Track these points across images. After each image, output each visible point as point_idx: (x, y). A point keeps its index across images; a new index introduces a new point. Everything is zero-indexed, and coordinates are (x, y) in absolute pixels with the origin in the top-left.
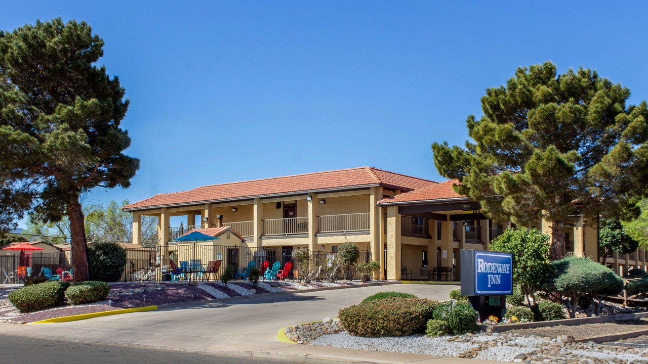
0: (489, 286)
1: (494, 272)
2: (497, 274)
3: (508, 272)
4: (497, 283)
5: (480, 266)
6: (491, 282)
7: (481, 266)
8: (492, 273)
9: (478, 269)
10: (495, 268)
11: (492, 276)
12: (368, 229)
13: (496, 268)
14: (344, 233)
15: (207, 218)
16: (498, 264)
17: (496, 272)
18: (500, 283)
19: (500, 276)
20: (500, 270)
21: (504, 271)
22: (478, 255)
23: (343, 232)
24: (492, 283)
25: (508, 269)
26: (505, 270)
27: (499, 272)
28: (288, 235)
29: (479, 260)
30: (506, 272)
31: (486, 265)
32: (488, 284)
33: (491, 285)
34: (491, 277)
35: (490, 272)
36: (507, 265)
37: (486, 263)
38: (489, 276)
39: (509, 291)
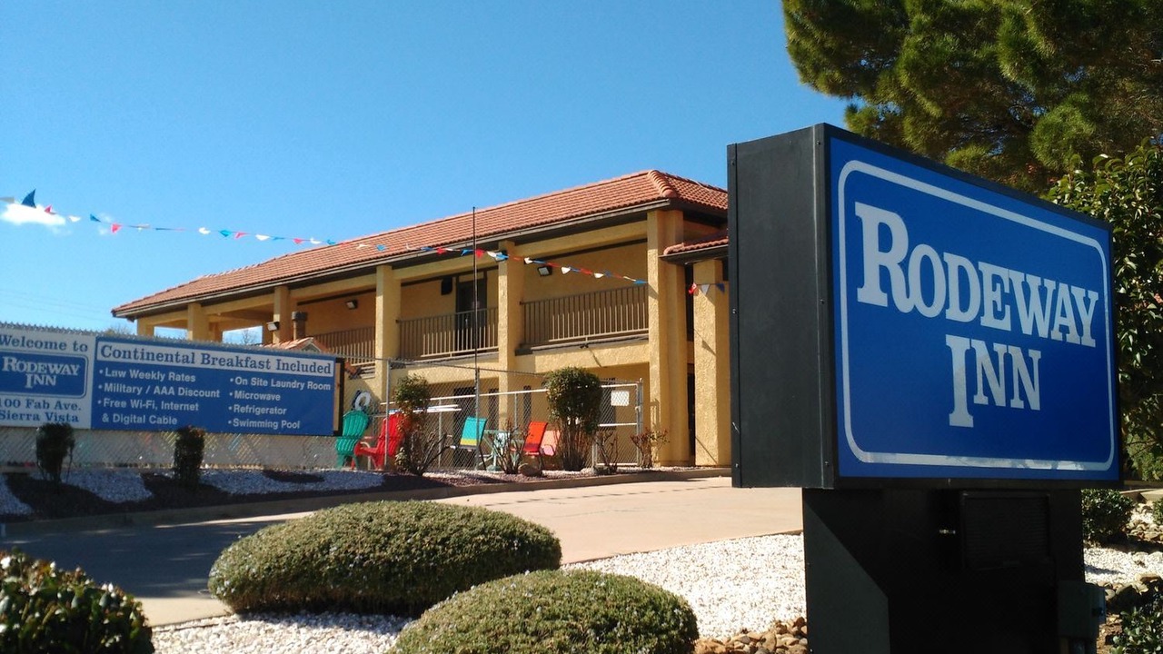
0: (961, 417)
1: (988, 321)
2: (1014, 337)
3: (1089, 341)
4: (1017, 403)
5: (873, 258)
6: (971, 390)
7: (892, 260)
8: (972, 330)
9: (856, 279)
10: (997, 296)
11: (980, 347)
12: (644, 329)
13: (1009, 298)
14: (587, 341)
15: (277, 324)
16: (1017, 277)
17: (1005, 324)
18: (1035, 404)
19: (1035, 355)
20: (1034, 319)
21: (1064, 329)
22: (855, 175)
23: (584, 339)
24: (981, 399)
25: (1087, 319)
26: (1070, 321)
27: (1027, 329)
28: (453, 355)
29: (871, 216)
30: (1073, 337)
31: (926, 263)
32: (951, 408)
33: (973, 408)
34: (970, 355)
35: (968, 317)
36: (1079, 293)
37: (923, 250)
38: (958, 345)
39: (1104, 459)
